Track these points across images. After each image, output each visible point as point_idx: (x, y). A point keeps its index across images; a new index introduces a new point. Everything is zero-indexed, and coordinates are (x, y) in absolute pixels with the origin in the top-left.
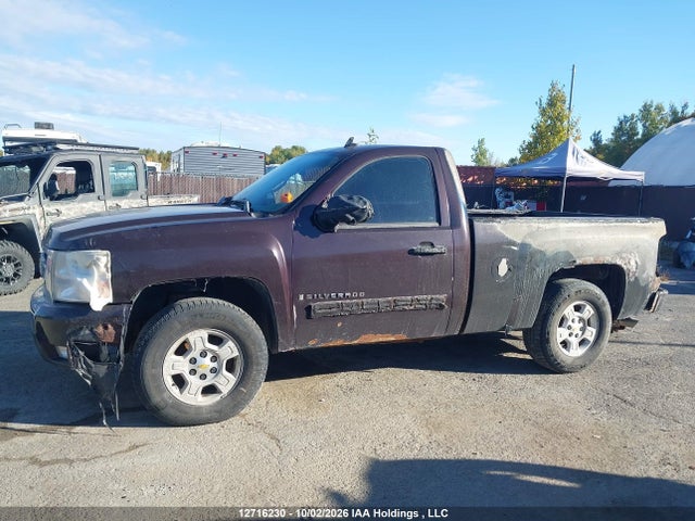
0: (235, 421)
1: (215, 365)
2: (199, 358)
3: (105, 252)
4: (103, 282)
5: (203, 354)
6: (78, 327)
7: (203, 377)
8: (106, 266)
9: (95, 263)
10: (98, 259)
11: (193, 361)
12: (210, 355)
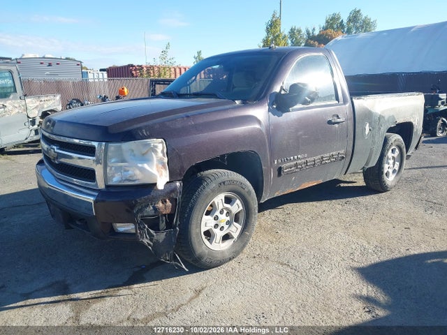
0: (241, 256)
1: (228, 218)
2: (220, 216)
3: (160, 140)
4: (160, 166)
5: (221, 212)
6: (144, 205)
7: (222, 228)
8: (163, 151)
9: (154, 150)
10: (156, 147)
11: (216, 218)
12: (225, 212)
